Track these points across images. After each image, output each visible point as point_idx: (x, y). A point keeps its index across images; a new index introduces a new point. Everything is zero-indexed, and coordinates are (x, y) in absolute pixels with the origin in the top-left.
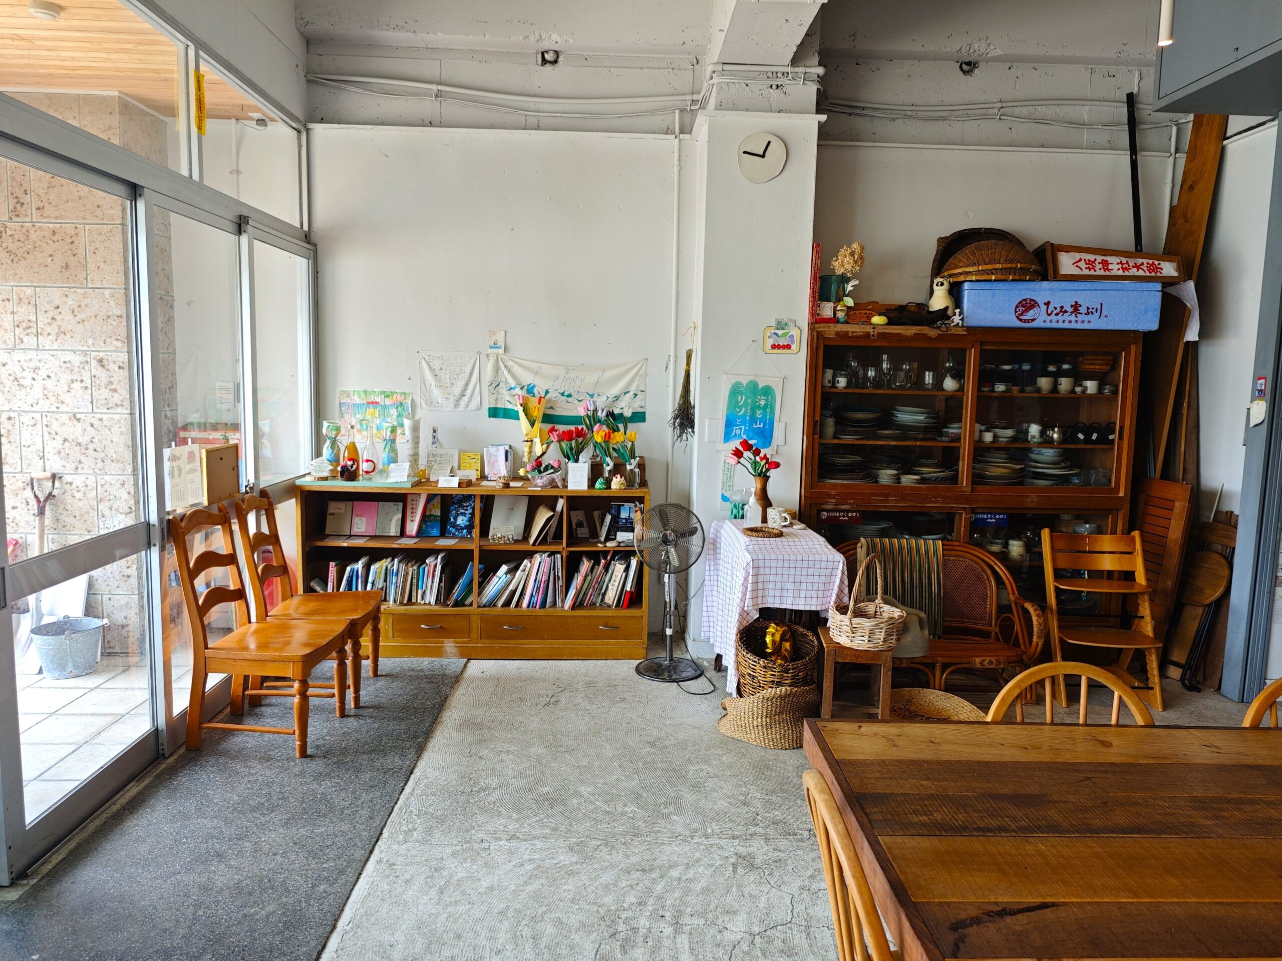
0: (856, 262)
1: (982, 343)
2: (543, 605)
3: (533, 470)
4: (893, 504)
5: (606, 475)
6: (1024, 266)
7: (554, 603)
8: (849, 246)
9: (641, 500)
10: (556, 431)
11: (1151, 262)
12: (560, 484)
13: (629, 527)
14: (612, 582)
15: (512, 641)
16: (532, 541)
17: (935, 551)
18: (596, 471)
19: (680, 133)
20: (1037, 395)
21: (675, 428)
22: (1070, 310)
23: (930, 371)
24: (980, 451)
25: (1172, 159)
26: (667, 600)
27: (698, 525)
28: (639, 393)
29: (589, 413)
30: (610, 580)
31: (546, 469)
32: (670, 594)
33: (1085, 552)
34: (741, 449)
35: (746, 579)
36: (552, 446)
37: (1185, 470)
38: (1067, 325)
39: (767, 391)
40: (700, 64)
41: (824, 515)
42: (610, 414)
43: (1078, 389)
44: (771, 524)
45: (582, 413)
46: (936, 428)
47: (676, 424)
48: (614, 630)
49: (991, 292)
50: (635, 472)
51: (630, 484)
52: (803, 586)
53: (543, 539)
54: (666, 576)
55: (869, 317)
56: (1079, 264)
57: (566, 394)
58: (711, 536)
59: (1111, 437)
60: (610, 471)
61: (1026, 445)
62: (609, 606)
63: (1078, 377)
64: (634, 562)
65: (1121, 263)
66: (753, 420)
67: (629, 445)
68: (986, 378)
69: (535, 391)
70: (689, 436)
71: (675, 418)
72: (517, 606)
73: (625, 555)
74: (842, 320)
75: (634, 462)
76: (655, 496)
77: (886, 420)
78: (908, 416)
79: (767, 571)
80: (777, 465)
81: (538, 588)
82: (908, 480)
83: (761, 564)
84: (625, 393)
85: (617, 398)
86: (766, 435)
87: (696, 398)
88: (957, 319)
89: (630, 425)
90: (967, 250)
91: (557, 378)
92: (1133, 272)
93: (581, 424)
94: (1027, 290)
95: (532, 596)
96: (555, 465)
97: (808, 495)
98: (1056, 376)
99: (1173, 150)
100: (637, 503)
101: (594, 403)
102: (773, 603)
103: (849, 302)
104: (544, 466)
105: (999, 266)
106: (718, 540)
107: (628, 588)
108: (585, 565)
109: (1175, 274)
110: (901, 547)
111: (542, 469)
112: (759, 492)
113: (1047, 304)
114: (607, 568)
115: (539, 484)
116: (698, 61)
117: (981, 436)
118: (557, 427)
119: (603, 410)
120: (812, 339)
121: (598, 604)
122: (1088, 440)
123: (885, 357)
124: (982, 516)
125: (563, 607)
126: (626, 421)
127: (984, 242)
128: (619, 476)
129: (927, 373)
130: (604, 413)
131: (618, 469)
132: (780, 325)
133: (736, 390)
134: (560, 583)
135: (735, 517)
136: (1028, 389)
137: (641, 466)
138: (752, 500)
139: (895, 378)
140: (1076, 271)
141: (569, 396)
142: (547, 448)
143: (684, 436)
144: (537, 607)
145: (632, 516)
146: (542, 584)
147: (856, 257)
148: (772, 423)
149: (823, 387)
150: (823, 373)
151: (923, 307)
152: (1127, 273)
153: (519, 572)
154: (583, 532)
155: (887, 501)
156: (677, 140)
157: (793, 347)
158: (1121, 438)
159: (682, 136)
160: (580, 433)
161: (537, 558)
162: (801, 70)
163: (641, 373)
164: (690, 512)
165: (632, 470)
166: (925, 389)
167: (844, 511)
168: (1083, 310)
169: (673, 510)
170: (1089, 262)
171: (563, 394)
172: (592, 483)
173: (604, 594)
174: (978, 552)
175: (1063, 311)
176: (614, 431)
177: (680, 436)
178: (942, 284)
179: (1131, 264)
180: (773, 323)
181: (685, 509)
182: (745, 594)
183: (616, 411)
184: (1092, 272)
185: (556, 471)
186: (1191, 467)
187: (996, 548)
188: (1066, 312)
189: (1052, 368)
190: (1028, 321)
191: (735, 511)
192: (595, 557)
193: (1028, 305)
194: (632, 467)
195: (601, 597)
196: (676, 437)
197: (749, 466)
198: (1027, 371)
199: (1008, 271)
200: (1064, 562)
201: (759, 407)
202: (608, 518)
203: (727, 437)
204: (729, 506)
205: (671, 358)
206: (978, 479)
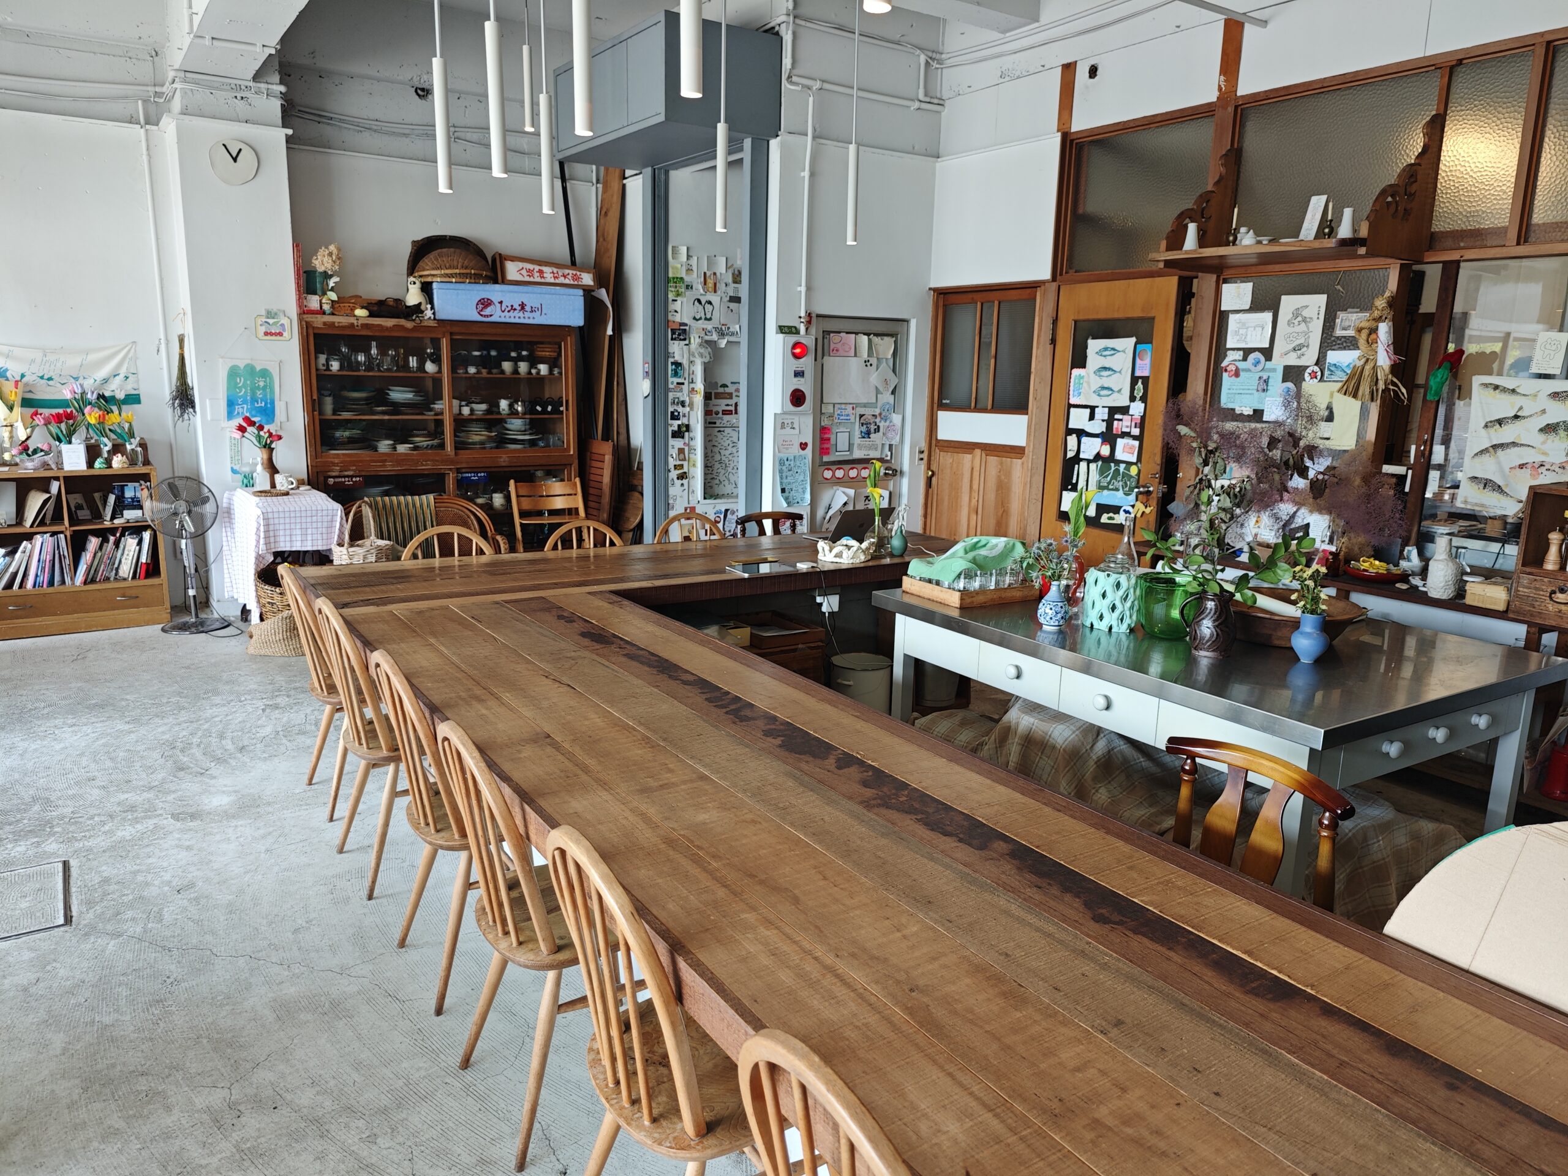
0: (334, 262)
1: (451, 334)
2: (51, 583)
3: (21, 453)
4: (390, 468)
5: (105, 455)
6: (476, 272)
7: (63, 582)
8: (327, 248)
9: (146, 477)
10: (41, 414)
11: (574, 272)
12: (53, 466)
13: (137, 505)
14: (125, 556)
15: (21, 620)
16: (28, 523)
17: (428, 505)
18: (92, 452)
19: (146, 124)
20: (501, 376)
21: (174, 409)
22: (519, 308)
23: (413, 356)
24: (460, 423)
25: (594, 188)
26: (186, 564)
27: (209, 494)
28: (130, 375)
29: (76, 396)
30: (123, 554)
31: (35, 452)
32: (188, 560)
33: (543, 496)
34: (245, 425)
35: (258, 529)
36: (37, 430)
37: (618, 433)
38: (517, 321)
39: (265, 373)
40: (159, 57)
41: (331, 481)
42: (101, 396)
43: (534, 371)
44: (278, 487)
45: (67, 395)
46: (424, 405)
47: (176, 405)
48: (133, 600)
49: (456, 292)
50: (137, 452)
51: (133, 462)
52: (309, 531)
53: (40, 521)
54: (183, 542)
55: (353, 310)
56: (522, 272)
57: (46, 377)
58: (225, 505)
59: (561, 409)
60: (109, 452)
61: (499, 417)
62: (125, 579)
63: (533, 362)
64: (147, 536)
65: (553, 273)
66: (254, 400)
67: (127, 426)
68: (457, 363)
69: (8, 374)
70: (191, 416)
71: (174, 399)
72: (21, 586)
73: (137, 530)
74: (328, 312)
75: (135, 442)
76: (160, 471)
77: (380, 398)
78: (399, 395)
79: (276, 521)
80: (280, 438)
81: (43, 568)
82: (402, 448)
83: (270, 516)
84: (115, 376)
85: (106, 381)
86: (269, 412)
87: (193, 379)
88: (429, 313)
89: (124, 407)
90: (432, 255)
91: (33, 361)
92: (561, 280)
93: (68, 406)
94: (485, 291)
95: (37, 576)
96: (45, 447)
97: (314, 464)
98: (515, 361)
99: (594, 181)
100: (142, 482)
101: (82, 386)
102: (285, 546)
103: (333, 296)
104: (31, 450)
105: (457, 271)
106: (232, 507)
107: (144, 559)
108: (93, 542)
109: (592, 283)
110: (399, 503)
111: (30, 452)
112: (266, 462)
113: (501, 303)
114: (117, 544)
115: (29, 467)
116: (157, 53)
117: (460, 410)
118: (40, 411)
119: (93, 393)
120: (302, 328)
121: (112, 579)
122: (544, 411)
123: (374, 344)
124: (467, 475)
125: (73, 584)
126: (120, 403)
127: (444, 250)
128: (119, 455)
129: (411, 358)
130: (95, 396)
131: (117, 449)
132: (270, 314)
133: (233, 373)
134: (67, 562)
135: (247, 486)
136: (494, 371)
137: (143, 445)
138: (259, 468)
139: (383, 362)
140: (520, 278)
141: (50, 379)
142: (32, 431)
143: (186, 416)
144: (45, 586)
145: (138, 495)
146: (47, 563)
147: (334, 257)
148: (273, 402)
149: (317, 370)
150: (316, 358)
151: (399, 302)
152: (557, 281)
153: (18, 555)
154: (84, 514)
155: (385, 466)
156: (142, 130)
157: (285, 334)
158: (567, 409)
159: (148, 127)
160: (69, 416)
161: (38, 539)
162: (263, 86)
163: (130, 356)
164: (200, 483)
165: (133, 450)
166: (410, 372)
167: (348, 476)
168: (528, 308)
169: (183, 482)
170: (529, 271)
171: (42, 377)
172: (90, 464)
173: (117, 569)
174: (465, 503)
175: (513, 309)
176: (108, 413)
177: (182, 415)
178: (415, 283)
179: (560, 274)
180: (263, 313)
181: (196, 480)
182: (258, 542)
183: (107, 394)
184: (531, 279)
185: (47, 454)
186: (623, 431)
187: (480, 501)
188: (515, 309)
189: (513, 354)
190: (487, 316)
191: (245, 481)
192: (103, 534)
193: (485, 303)
194: (133, 447)
195: (114, 572)
196: (177, 417)
197: (254, 440)
198: (494, 357)
199: (466, 276)
200: (527, 504)
201: (258, 388)
202: (112, 498)
203: (230, 415)
204: (240, 477)
205: (162, 341)
206: (459, 446)
